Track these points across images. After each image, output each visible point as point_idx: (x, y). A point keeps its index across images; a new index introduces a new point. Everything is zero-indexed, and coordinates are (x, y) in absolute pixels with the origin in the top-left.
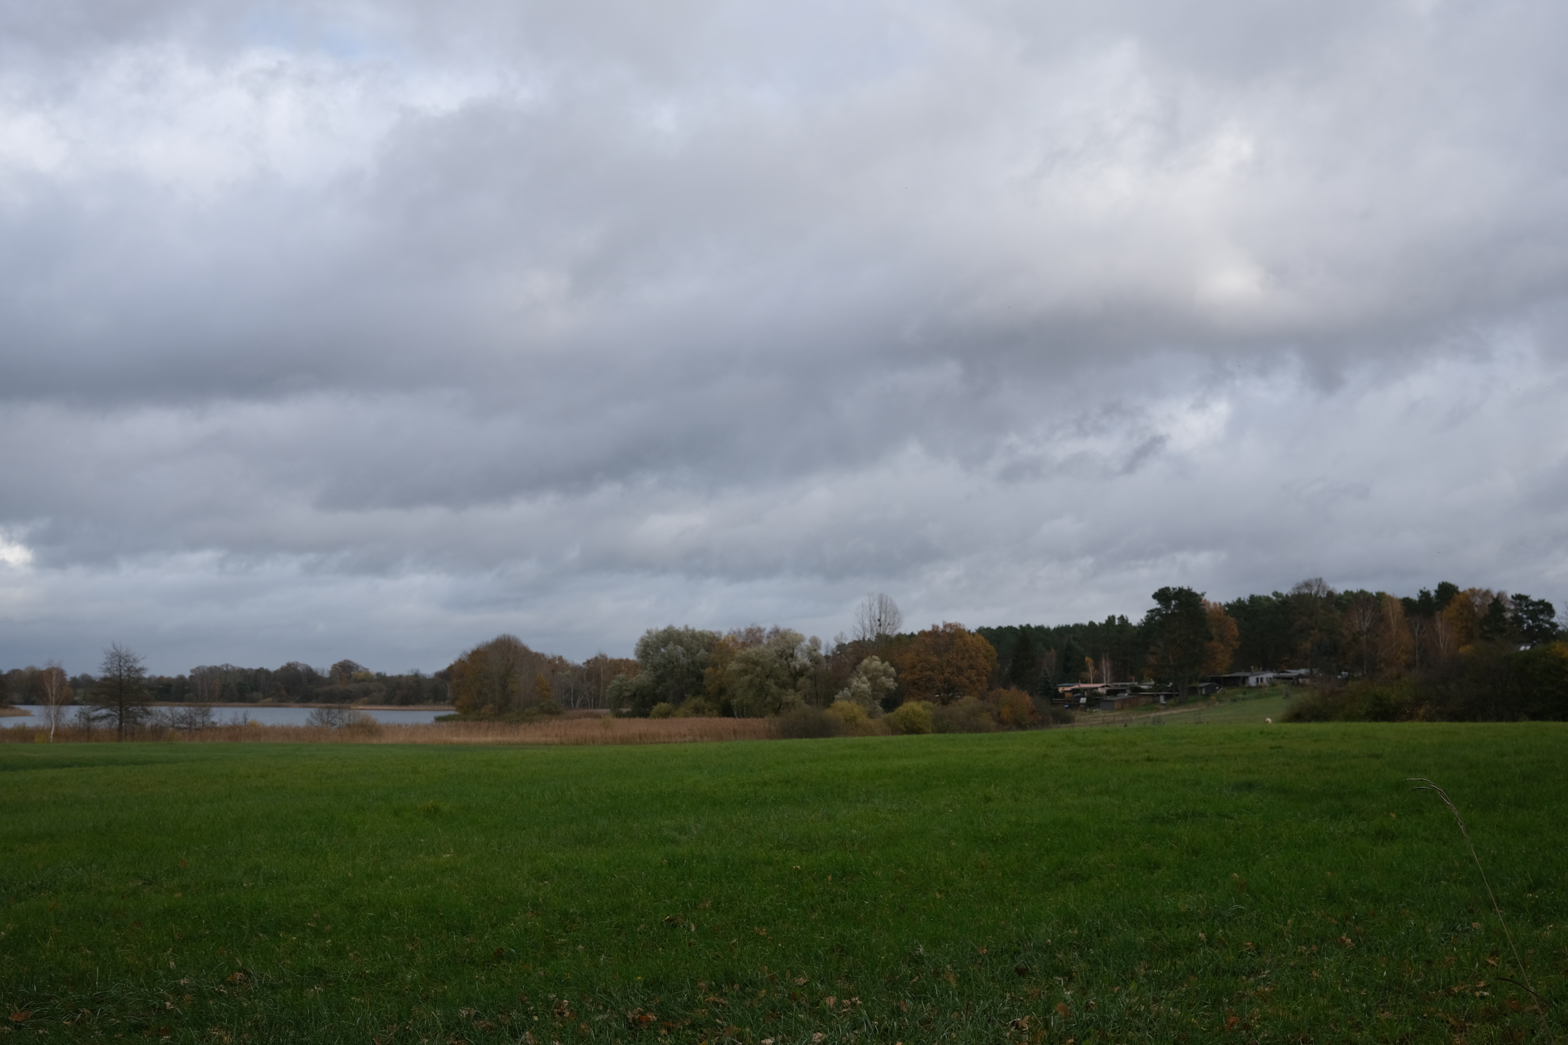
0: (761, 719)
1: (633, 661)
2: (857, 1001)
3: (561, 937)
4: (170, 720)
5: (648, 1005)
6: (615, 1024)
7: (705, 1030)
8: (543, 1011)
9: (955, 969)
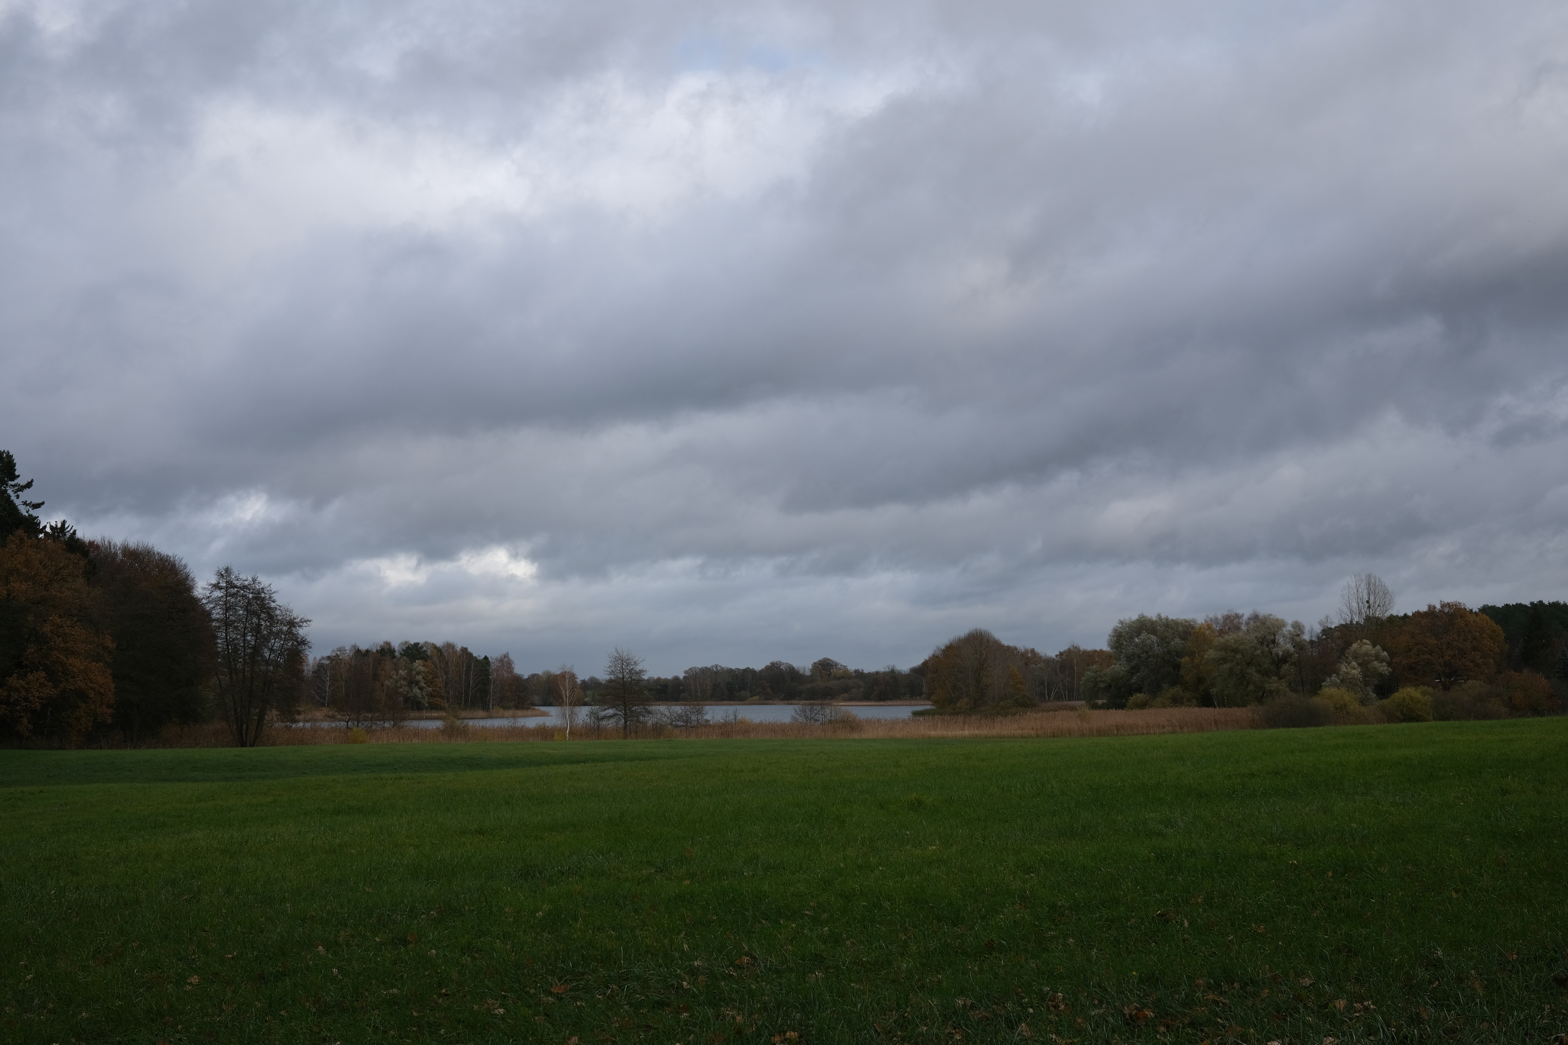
0: (1244, 709)
1: (1106, 651)
2: (1370, 1005)
3: (1051, 930)
4: (668, 718)
5: (1145, 1001)
6: (1112, 1019)
7: (1205, 1029)
8: (1037, 1003)
9: (1481, 975)
